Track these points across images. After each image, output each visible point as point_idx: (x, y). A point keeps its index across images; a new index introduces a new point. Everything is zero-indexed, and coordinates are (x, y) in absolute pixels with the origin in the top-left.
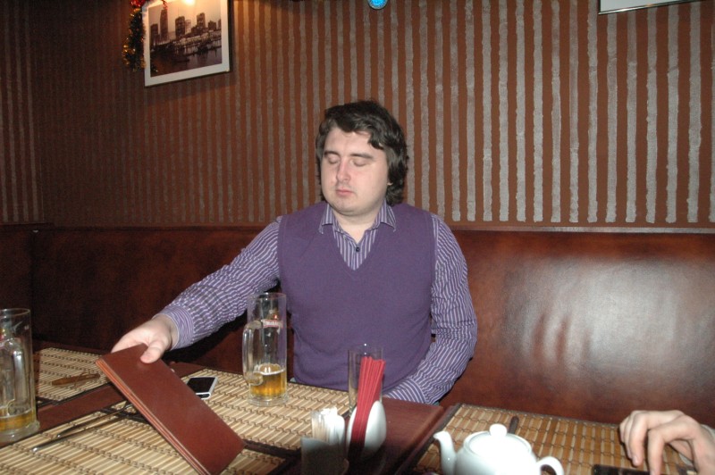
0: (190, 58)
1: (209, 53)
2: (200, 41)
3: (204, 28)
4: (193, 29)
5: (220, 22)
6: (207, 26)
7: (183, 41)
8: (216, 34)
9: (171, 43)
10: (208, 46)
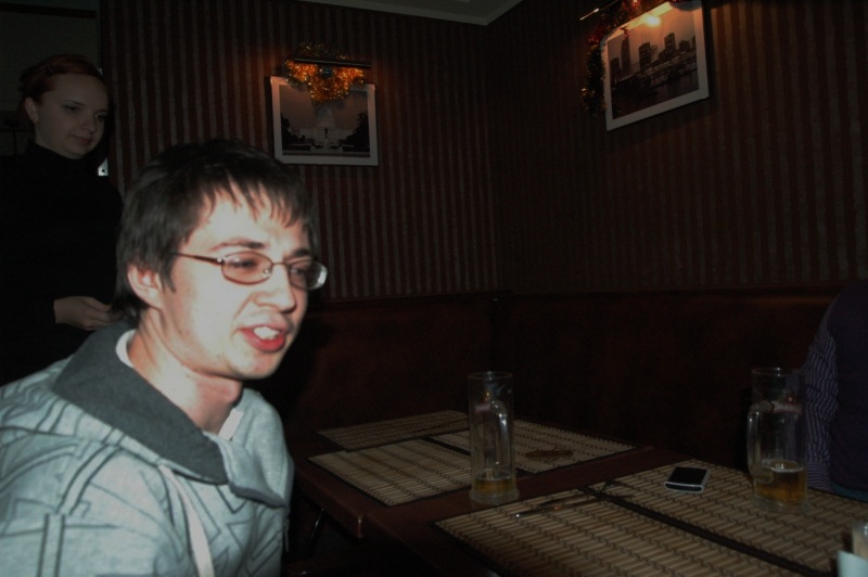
0: (659, 89)
1: (682, 79)
2: (670, 68)
3: (675, 51)
4: (661, 55)
5: (694, 39)
6: (678, 47)
7: (650, 72)
8: (691, 55)
9: (634, 77)
10: (681, 71)
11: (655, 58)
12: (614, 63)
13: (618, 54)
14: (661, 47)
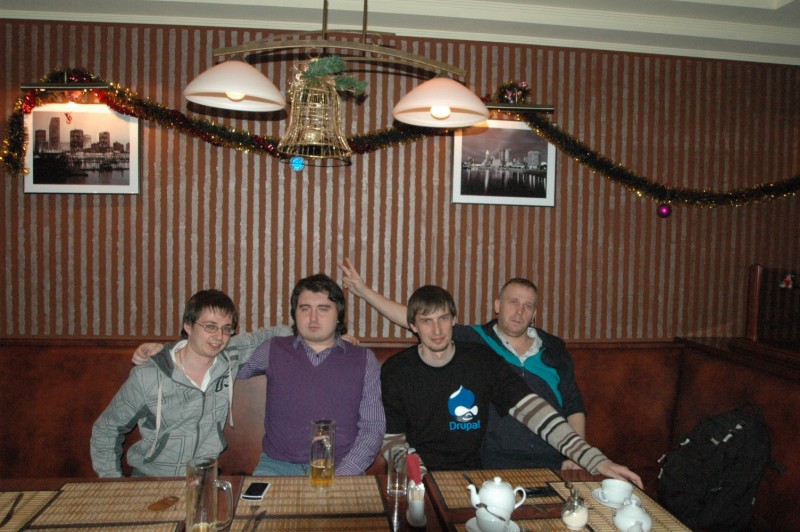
0: (89, 173)
1: (114, 172)
2: (103, 159)
3: (108, 147)
4: (94, 145)
5: (128, 145)
6: (112, 145)
7: (81, 155)
8: (124, 156)
9: (63, 154)
10: (113, 166)
11: (87, 146)
12: (39, 134)
13: (46, 127)
14: (96, 139)
